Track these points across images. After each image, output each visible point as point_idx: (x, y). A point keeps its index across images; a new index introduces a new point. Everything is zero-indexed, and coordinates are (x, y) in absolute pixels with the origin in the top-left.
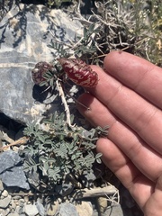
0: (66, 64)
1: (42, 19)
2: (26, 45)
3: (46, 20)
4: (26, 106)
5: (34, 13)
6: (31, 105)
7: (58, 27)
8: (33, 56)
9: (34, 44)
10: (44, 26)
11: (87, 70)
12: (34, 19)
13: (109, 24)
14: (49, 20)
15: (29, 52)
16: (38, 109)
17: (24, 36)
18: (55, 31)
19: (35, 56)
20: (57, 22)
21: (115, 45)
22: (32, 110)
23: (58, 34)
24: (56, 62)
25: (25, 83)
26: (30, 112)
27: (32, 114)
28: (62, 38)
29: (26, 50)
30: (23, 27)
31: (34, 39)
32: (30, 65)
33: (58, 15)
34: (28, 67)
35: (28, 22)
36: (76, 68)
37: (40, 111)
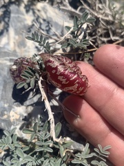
0: (49, 61)
1: (27, 11)
2: (9, 39)
3: (31, 13)
4: (5, 109)
5: (19, 5)
6: (10, 108)
7: (44, 20)
8: (15, 51)
9: (17, 37)
10: (29, 19)
11: (74, 73)
12: (18, 12)
13: (100, 16)
14: (34, 13)
15: (11, 47)
16: (19, 112)
17: (6, 28)
18: (41, 24)
19: (18, 50)
20: (43, 15)
21: (105, 40)
22: (12, 113)
23: (43, 27)
24: (38, 58)
25: (5, 81)
26: (9, 117)
27: (12, 119)
28: (48, 31)
29: (8, 44)
30: (6, 20)
31: (17, 32)
32: (11, 60)
33: (44, 9)
34: (9, 63)
35: (12, 15)
36: (61, 69)
37: (21, 115)
